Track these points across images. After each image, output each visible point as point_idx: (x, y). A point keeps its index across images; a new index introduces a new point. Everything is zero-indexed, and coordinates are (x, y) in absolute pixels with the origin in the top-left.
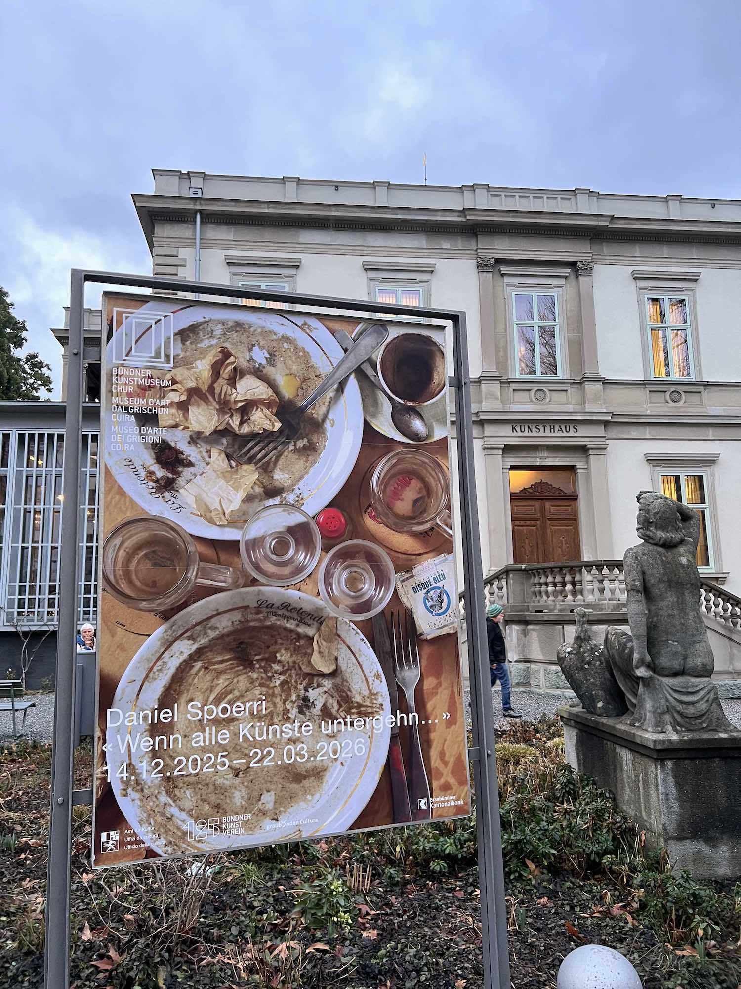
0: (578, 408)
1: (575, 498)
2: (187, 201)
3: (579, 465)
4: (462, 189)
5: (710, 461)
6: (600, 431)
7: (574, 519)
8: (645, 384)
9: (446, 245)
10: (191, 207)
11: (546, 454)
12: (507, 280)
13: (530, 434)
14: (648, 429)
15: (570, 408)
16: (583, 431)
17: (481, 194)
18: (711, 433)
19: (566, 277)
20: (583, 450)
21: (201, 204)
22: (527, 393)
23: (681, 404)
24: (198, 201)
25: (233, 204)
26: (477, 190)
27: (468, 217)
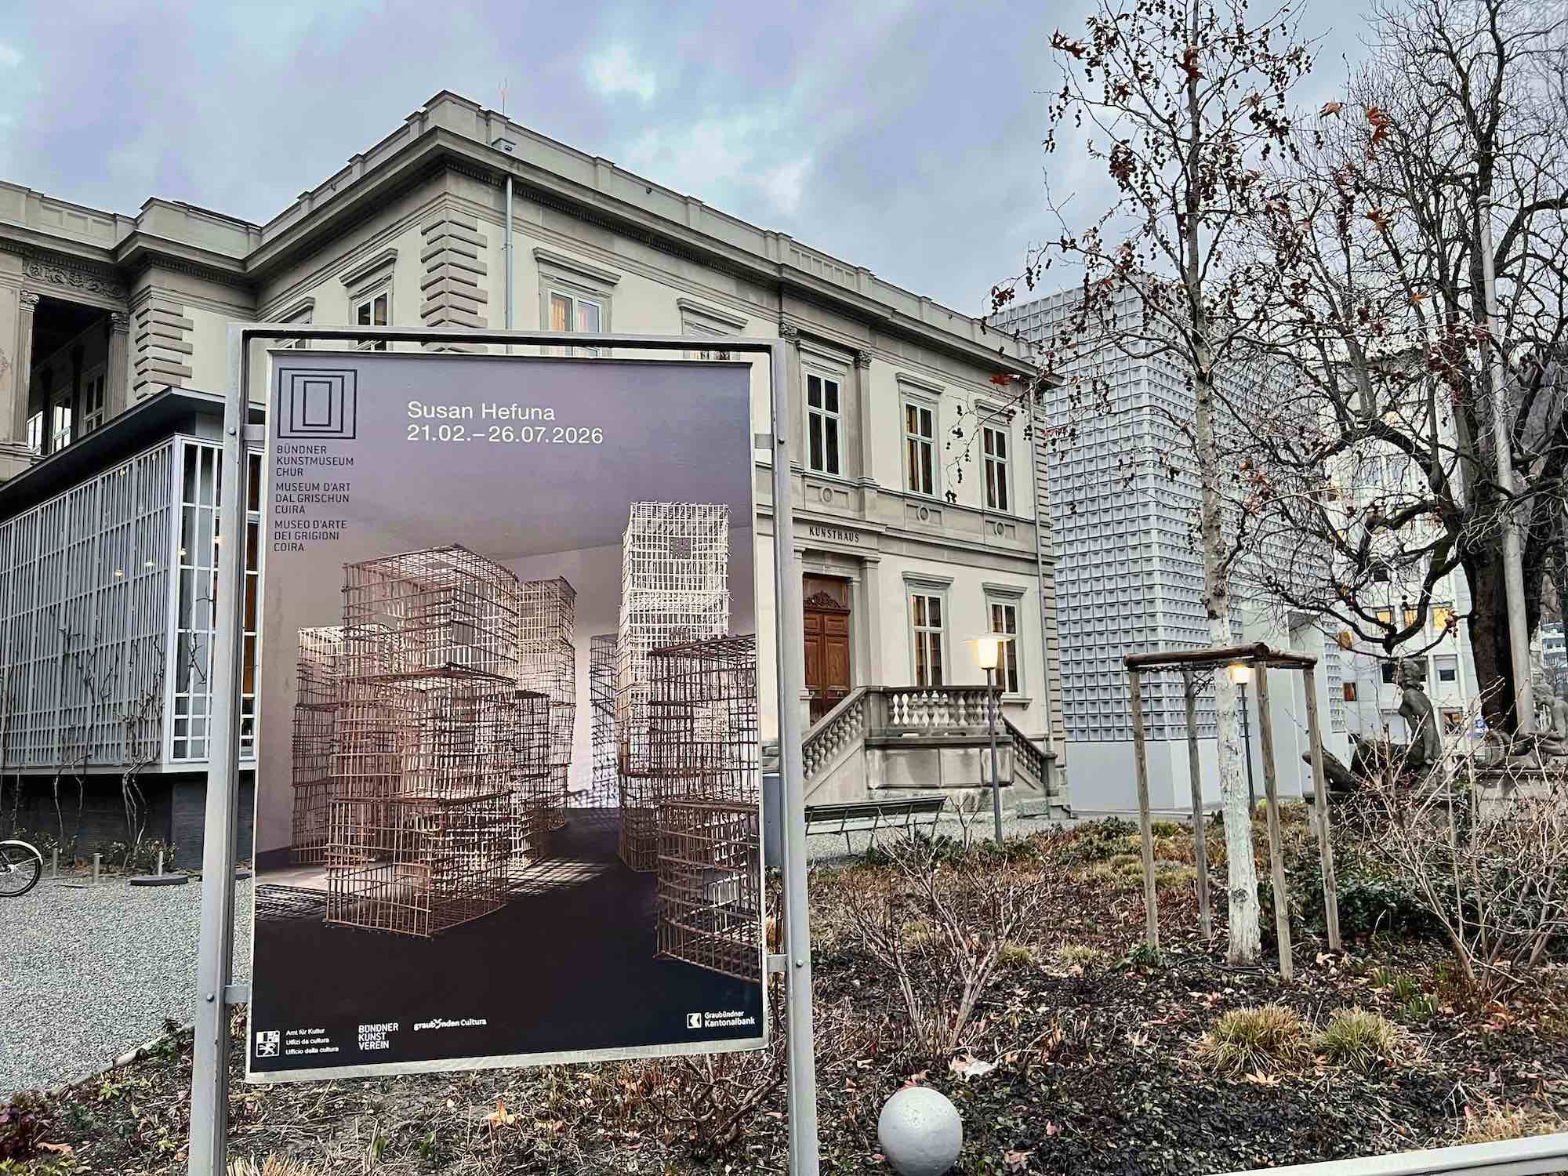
0: (856, 516)
1: (846, 613)
2: (503, 159)
3: (856, 578)
4: (765, 234)
5: (944, 584)
6: (873, 542)
7: (844, 637)
8: (903, 497)
9: (753, 299)
10: (506, 168)
11: (829, 562)
12: (804, 356)
13: (823, 539)
14: (905, 545)
15: (850, 514)
16: (865, 541)
17: (784, 245)
18: (946, 555)
19: (847, 365)
20: (860, 562)
21: (518, 169)
22: (816, 490)
23: (927, 522)
24: (516, 165)
25: (555, 180)
26: (782, 241)
27: (784, 275)
